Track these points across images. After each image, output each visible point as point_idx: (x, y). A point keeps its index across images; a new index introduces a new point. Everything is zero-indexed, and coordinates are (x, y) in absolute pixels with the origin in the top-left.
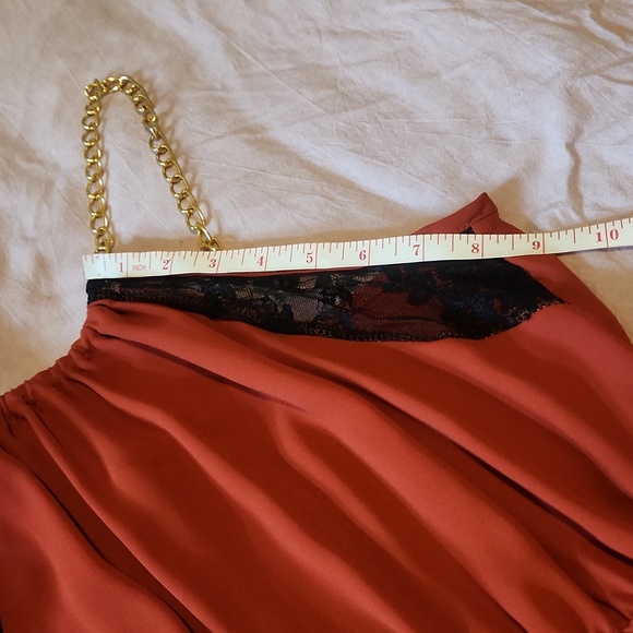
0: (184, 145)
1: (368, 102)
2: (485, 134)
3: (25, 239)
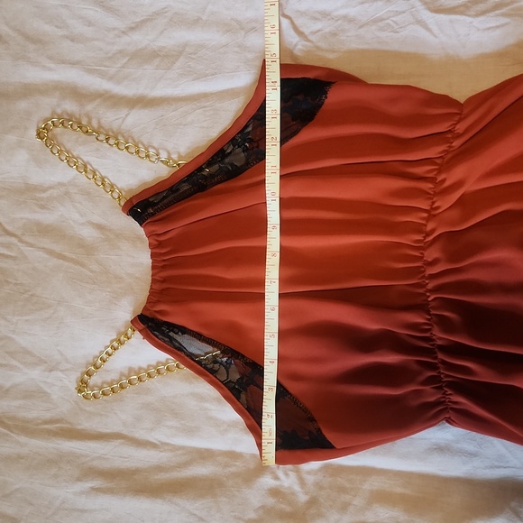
0: (115, 130)
1: (180, 53)
2: (243, 33)
3: (83, 224)
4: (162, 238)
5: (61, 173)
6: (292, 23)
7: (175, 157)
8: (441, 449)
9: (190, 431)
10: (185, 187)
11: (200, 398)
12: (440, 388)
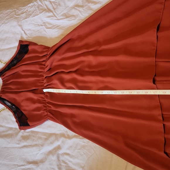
1: (6, 39)
6: (24, 31)
7: (6, 62)
10: (7, 68)
12: (47, 111)
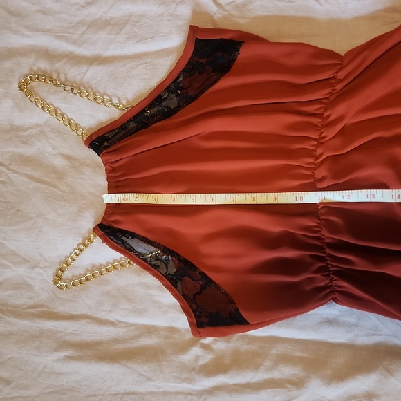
0: (78, 82)
1: (127, 22)
2: (174, 5)
3: (55, 155)
4: (115, 165)
5: (38, 117)
7: (124, 102)
8: (330, 322)
9: (139, 312)
10: (132, 125)
11: (147, 287)
12: (328, 276)
